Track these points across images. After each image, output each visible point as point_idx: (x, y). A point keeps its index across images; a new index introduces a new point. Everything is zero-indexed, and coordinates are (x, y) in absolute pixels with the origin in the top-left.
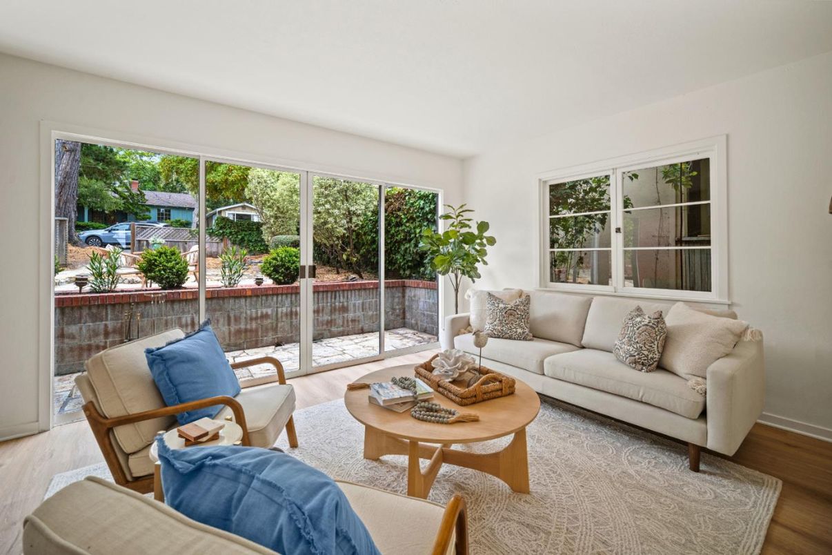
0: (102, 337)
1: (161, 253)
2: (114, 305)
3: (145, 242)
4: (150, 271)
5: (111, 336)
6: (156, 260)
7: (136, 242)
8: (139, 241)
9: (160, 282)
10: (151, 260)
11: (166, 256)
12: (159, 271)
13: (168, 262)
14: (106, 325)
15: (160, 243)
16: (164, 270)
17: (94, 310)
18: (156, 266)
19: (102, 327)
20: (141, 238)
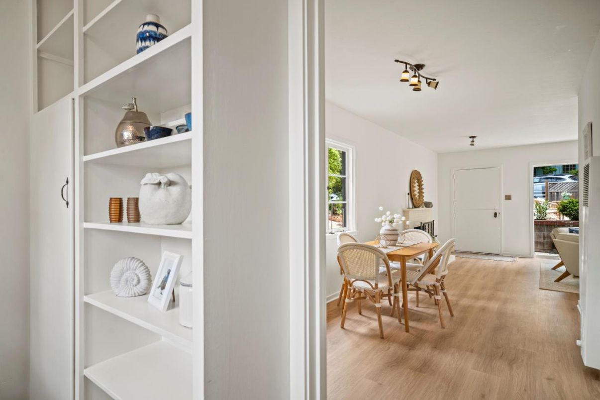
0: (542, 239)
1: (570, 202)
2: (547, 225)
3: (556, 193)
4: (564, 211)
5: (546, 239)
6: (567, 206)
7: (549, 193)
8: (551, 193)
9: (570, 217)
10: (564, 206)
11: (573, 204)
12: (569, 211)
13: (574, 206)
14: (544, 234)
15: (568, 196)
16: (572, 211)
17: (539, 227)
18: (568, 209)
19: (542, 235)
20: (552, 191)
